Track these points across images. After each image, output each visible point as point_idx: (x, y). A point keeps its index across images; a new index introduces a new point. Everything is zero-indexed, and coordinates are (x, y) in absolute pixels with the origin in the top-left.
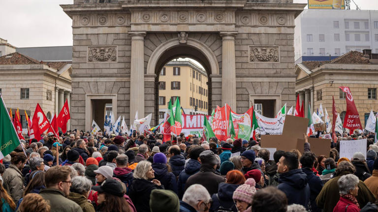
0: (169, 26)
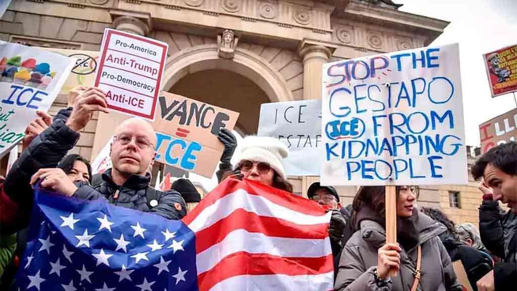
0: (201, 14)
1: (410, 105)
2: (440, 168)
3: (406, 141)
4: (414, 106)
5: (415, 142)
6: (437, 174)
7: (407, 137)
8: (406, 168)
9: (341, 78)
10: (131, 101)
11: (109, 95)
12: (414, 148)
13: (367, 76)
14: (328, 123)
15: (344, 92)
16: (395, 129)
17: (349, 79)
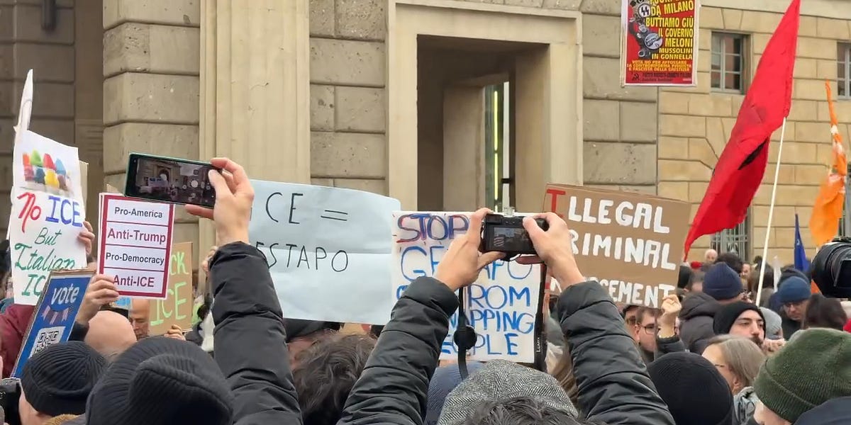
1: (489, 277)
2: (515, 345)
3: (484, 316)
4: (493, 279)
5: (493, 317)
6: (512, 351)
7: (485, 311)
8: (484, 344)
9: (415, 234)
10: (139, 282)
11: (116, 280)
12: (492, 323)
13: (445, 237)
14: (400, 288)
15: (418, 251)
16: (473, 302)
17: (424, 237)
